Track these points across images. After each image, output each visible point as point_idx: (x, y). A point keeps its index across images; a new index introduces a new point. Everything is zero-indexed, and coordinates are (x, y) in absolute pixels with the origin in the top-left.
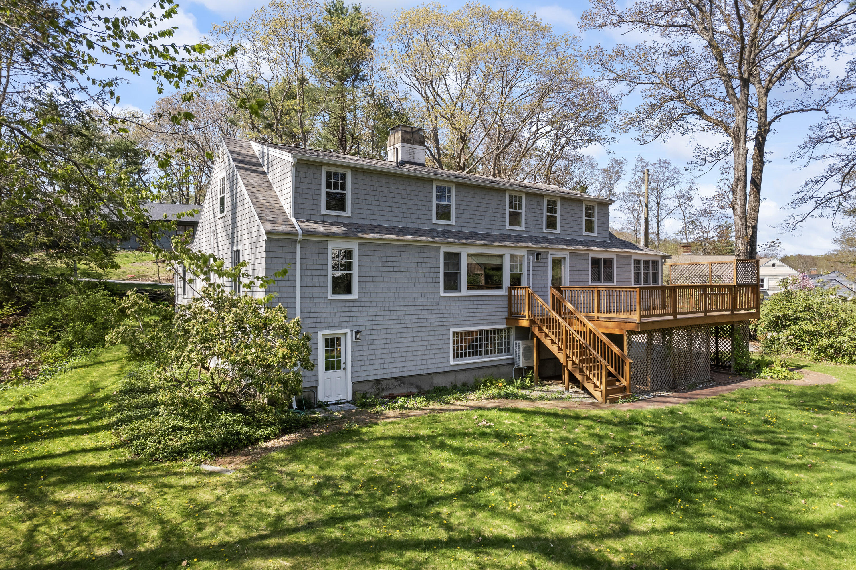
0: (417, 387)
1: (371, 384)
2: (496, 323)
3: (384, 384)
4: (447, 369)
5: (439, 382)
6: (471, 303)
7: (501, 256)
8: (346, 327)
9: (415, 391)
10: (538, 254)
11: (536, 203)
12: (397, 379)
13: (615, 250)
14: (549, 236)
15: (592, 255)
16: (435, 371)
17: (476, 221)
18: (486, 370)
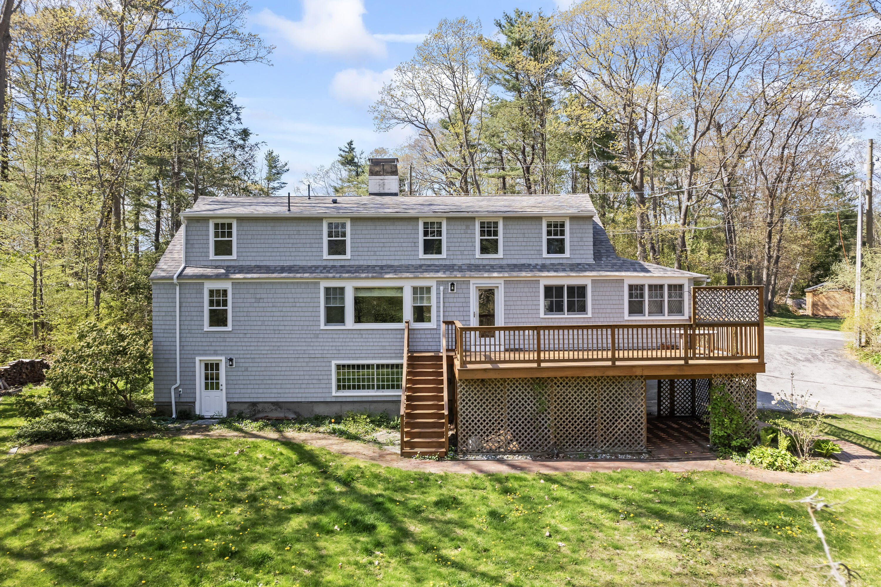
0: (295, 413)
1: (246, 406)
2: (391, 358)
3: (260, 407)
4: (329, 400)
5: (320, 410)
6: (360, 336)
7: (401, 289)
8: (221, 355)
9: (292, 416)
10: (452, 284)
11: (464, 227)
12: (273, 403)
13: (587, 274)
14: (485, 262)
15: (543, 283)
16: (318, 400)
17: (378, 253)
18: (380, 404)
